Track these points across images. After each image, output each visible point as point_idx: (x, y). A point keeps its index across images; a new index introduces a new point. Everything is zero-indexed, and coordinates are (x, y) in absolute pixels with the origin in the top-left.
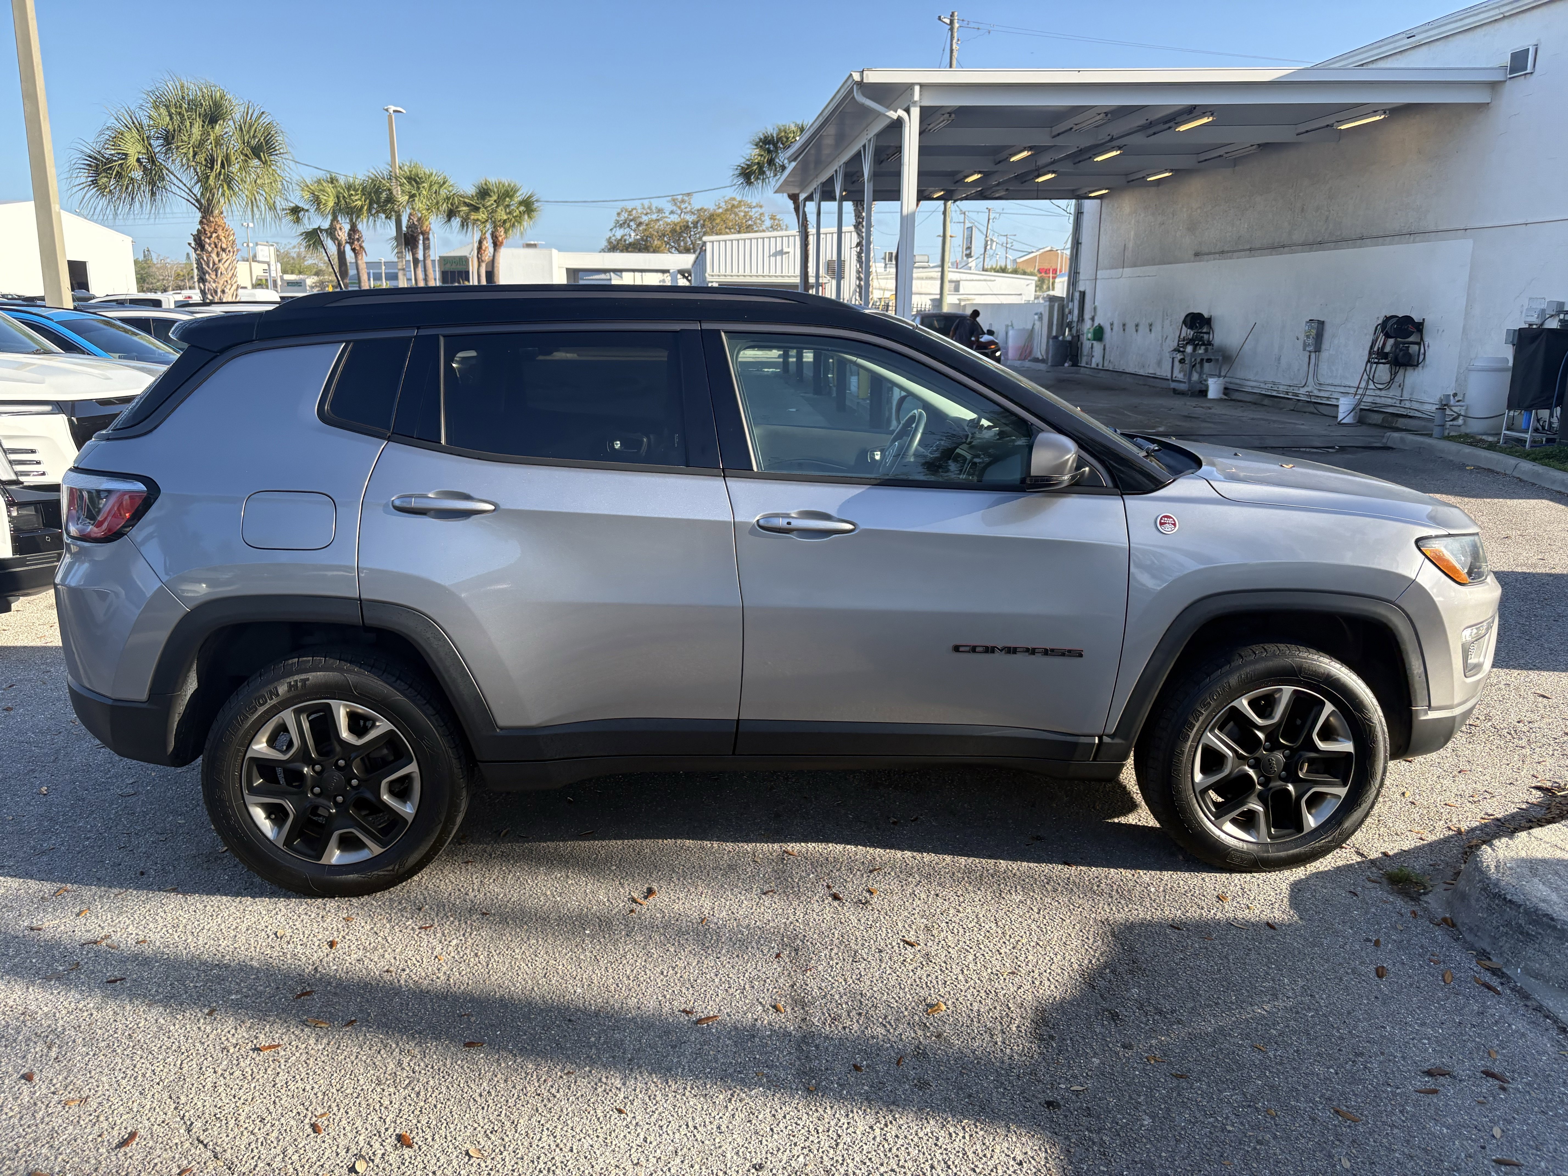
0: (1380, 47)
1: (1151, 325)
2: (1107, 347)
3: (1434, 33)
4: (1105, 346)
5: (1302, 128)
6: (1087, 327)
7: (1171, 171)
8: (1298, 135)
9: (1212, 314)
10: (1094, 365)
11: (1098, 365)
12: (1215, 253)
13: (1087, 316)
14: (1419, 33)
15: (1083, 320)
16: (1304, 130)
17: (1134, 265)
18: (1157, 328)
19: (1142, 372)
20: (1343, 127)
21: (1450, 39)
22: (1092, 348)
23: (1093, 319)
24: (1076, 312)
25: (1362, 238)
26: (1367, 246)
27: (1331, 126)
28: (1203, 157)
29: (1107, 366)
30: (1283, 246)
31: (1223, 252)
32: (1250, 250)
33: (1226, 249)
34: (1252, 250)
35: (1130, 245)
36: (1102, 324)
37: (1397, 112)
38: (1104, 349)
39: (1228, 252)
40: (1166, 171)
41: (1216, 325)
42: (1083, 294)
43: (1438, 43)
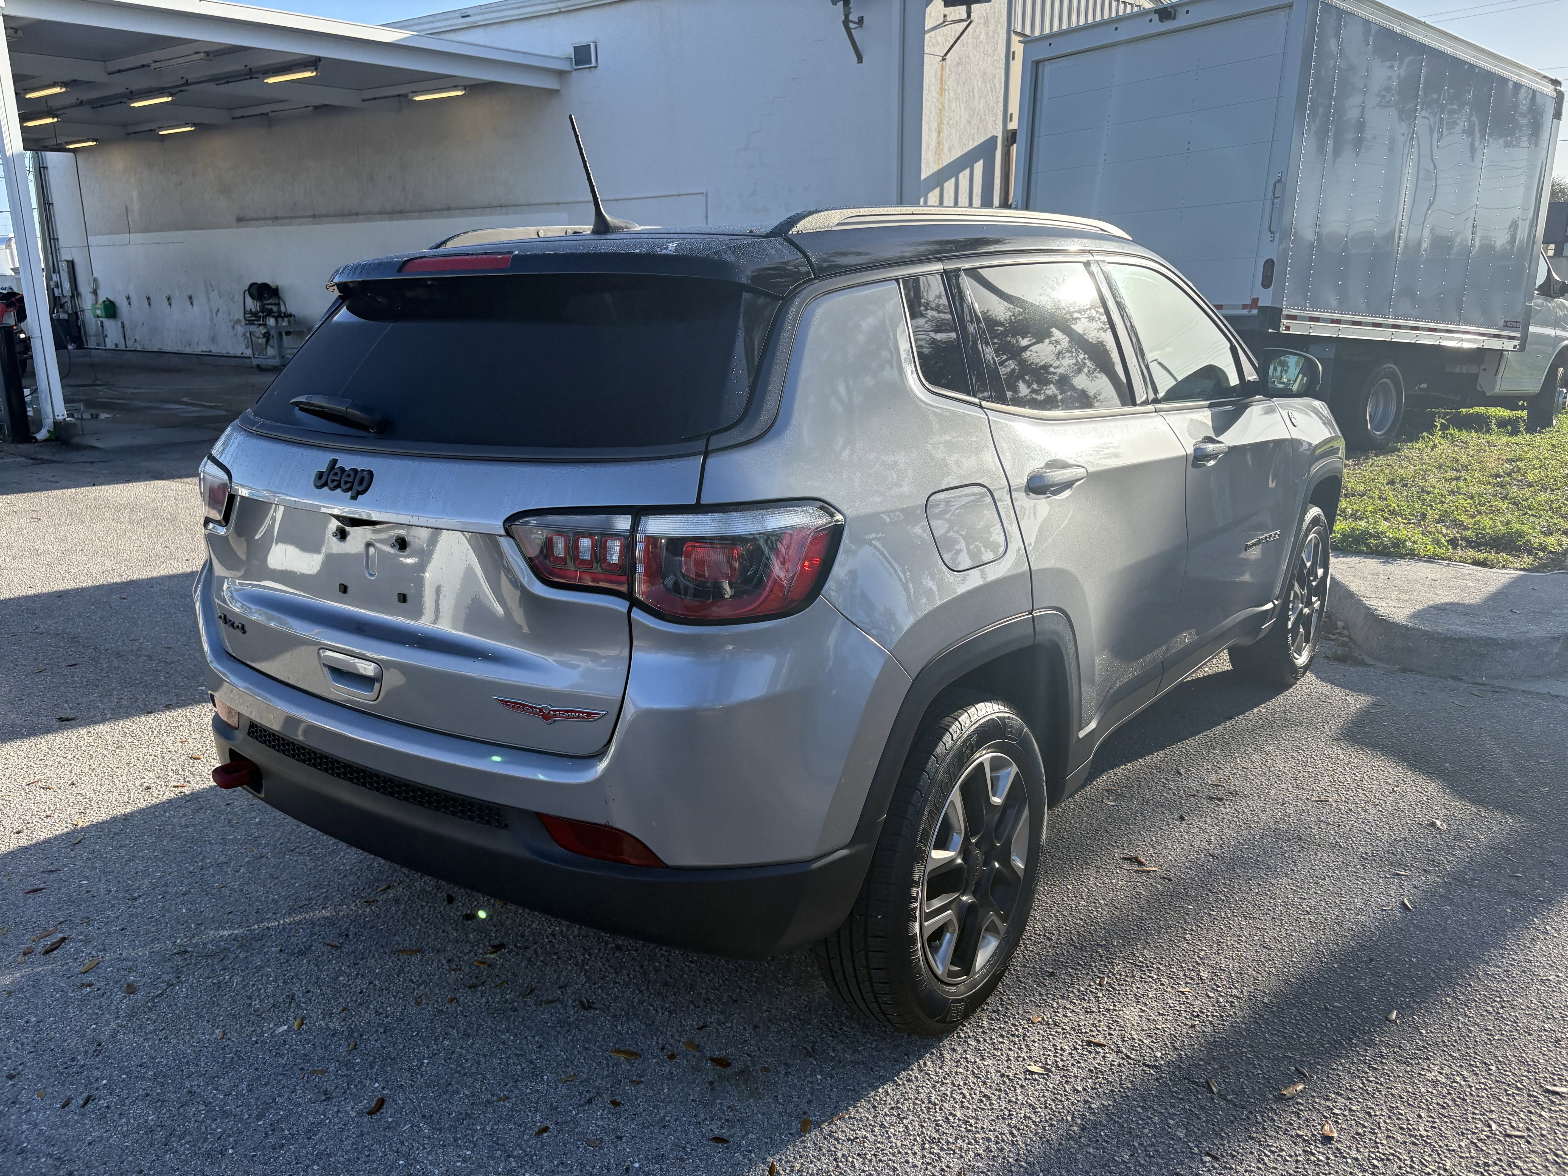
0: (432, 22)
1: (190, 298)
2: (127, 324)
3: (491, 17)
4: (122, 323)
5: (368, 94)
6: (87, 302)
7: (193, 125)
8: (364, 100)
9: (279, 284)
10: (110, 345)
11: (116, 345)
12: (265, 219)
13: (85, 289)
14: (475, 15)
15: (79, 294)
16: (372, 96)
17: (147, 230)
18: (200, 299)
19: (187, 350)
20: (418, 99)
21: (506, 25)
22: (102, 326)
23: (95, 293)
24: (67, 285)
25: (449, 209)
26: (456, 216)
27: (406, 96)
28: (238, 113)
29: (131, 345)
30: (357, 214)
31: (276, 218)
32: (314, 216)
33: (279, 214)
34: (316, 217)
35: (135, 207)
36: (111, 299)
37: (475, 88)
38: (123, 327)
39: (283, 218)
40: (186, 124)
41: (286, 295)
42: (71, 264)
43: (494, 27)
